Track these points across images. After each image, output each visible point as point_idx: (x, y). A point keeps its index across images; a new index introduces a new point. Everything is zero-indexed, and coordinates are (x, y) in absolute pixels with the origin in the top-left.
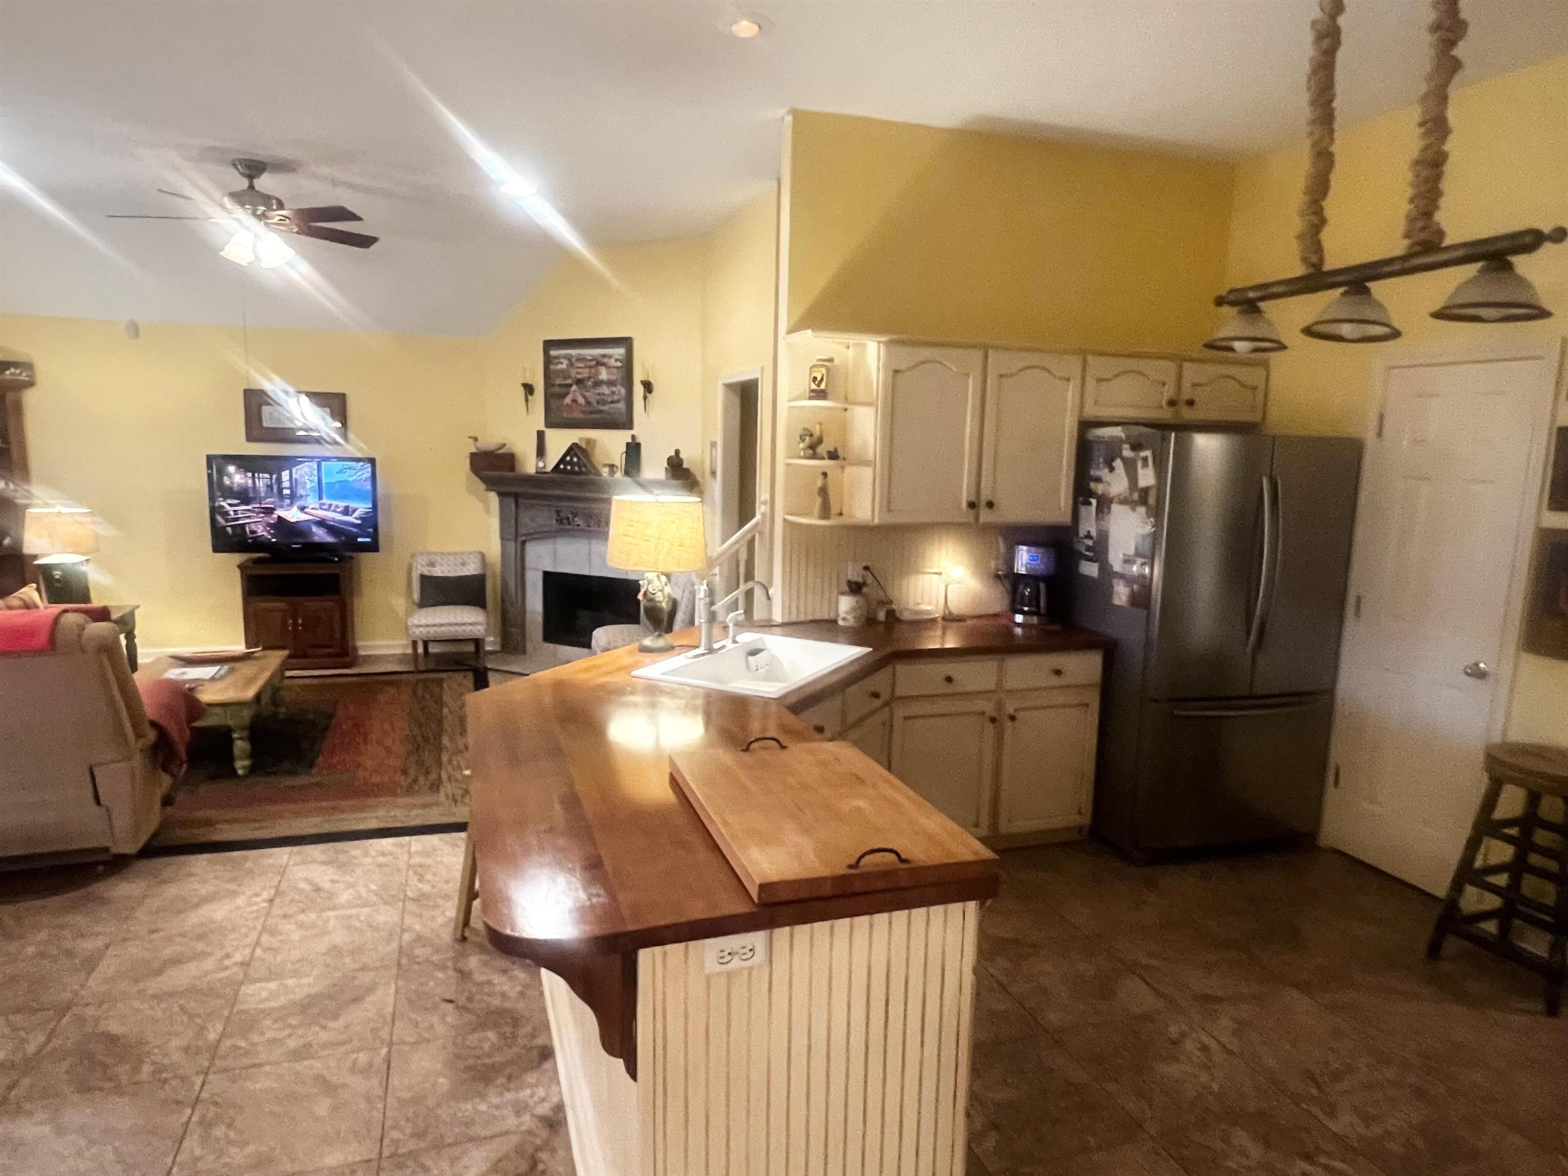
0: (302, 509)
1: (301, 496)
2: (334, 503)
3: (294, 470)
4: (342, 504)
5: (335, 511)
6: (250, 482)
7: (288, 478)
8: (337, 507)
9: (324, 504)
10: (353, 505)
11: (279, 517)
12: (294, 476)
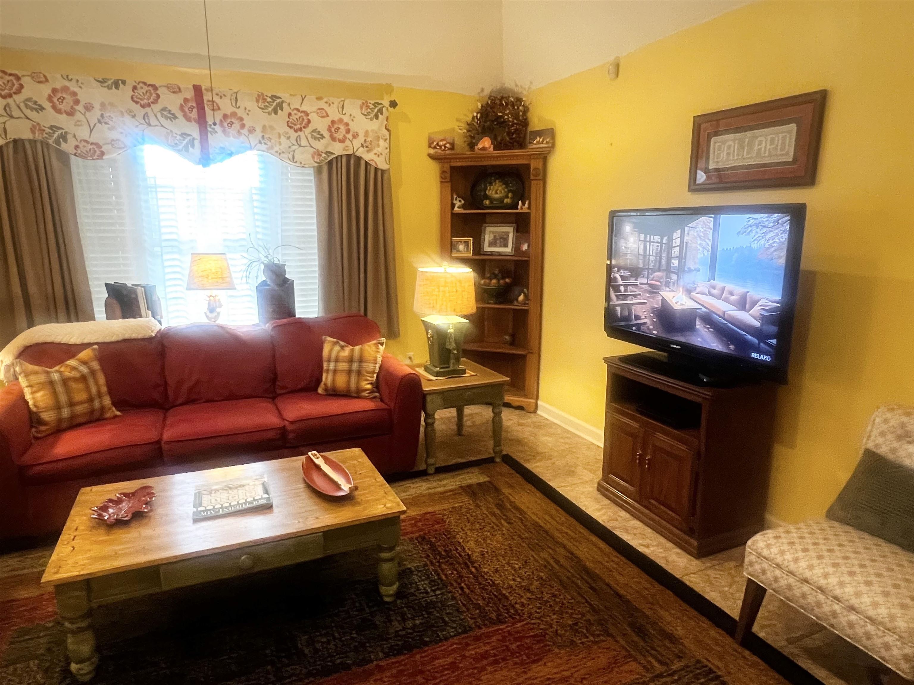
0: (688, 292)
1: (690, 270)
2: (729, 287)
3: (686, 229)
4: (739, 290)
5: (726, 300)
6: (642, 247)
7: (678, 242)
8: (732, 294)
9: (714, 287)
10: (753, 294)
11: (663, 300)
12: (686, 238)
